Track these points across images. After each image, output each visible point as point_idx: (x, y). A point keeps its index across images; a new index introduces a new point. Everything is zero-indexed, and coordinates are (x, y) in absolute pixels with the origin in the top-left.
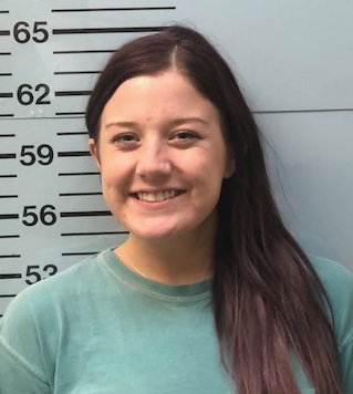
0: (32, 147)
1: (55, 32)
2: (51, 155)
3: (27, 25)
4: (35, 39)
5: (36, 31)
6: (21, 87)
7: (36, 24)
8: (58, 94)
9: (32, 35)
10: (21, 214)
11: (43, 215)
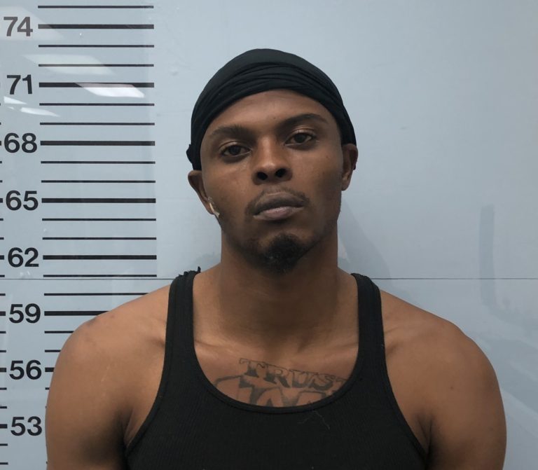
0: (21, 306)
1: (45, 201)
2: (38, 313)
3: (18, 193)
4: (26, 207)
5: (26, 199)
6: (12, 250)
7: (27, 193)
8: (46, 257)
9: (23, 203)
10: (9, 368)
11: (29, 369)
